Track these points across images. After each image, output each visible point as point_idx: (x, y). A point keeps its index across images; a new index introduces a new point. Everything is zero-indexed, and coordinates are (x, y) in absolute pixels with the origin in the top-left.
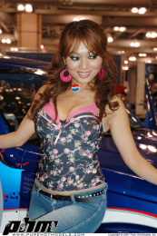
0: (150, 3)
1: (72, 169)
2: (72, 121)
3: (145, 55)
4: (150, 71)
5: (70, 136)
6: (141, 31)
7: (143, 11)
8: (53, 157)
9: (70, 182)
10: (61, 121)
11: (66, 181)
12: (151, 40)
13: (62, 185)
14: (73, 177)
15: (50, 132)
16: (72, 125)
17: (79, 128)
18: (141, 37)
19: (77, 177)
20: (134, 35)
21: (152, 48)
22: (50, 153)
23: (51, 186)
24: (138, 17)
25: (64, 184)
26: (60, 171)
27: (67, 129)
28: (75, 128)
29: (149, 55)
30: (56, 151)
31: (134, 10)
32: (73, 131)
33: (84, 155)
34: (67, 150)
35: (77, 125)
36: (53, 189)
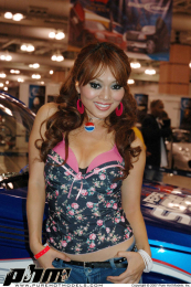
0: (29, 10)
1: (100, 222)
2: (96, 172)
3: (18, 72)
4: (35, 94)
5: (92, 189)
6: (13, 42)
7: (18, 17)
8: (72, 212)
9: (102, 238)
10: (80, 170)
11: (97, 238)
12: (26, 53)
13: (93, 245)
14: (104, 231)
15: (66, 182)
16: (96, 176)
17: (105, 181)
18: (14, 49)
19: (108, 230)
20: (5, 46)
21: (27, 64)
22: (68, 207)
23: (78, 249)
24: (12, 24)
25: (96, 242)
26: (86, 229)
27: (90, 180)
28: (99, 180)
29: (23, 72)
30: (76, 206)
31: (8, 15)
32: (97, 184)
33: (109, 206)
34: (90, 204)
35: (102, 177)
36: (82, 252)
